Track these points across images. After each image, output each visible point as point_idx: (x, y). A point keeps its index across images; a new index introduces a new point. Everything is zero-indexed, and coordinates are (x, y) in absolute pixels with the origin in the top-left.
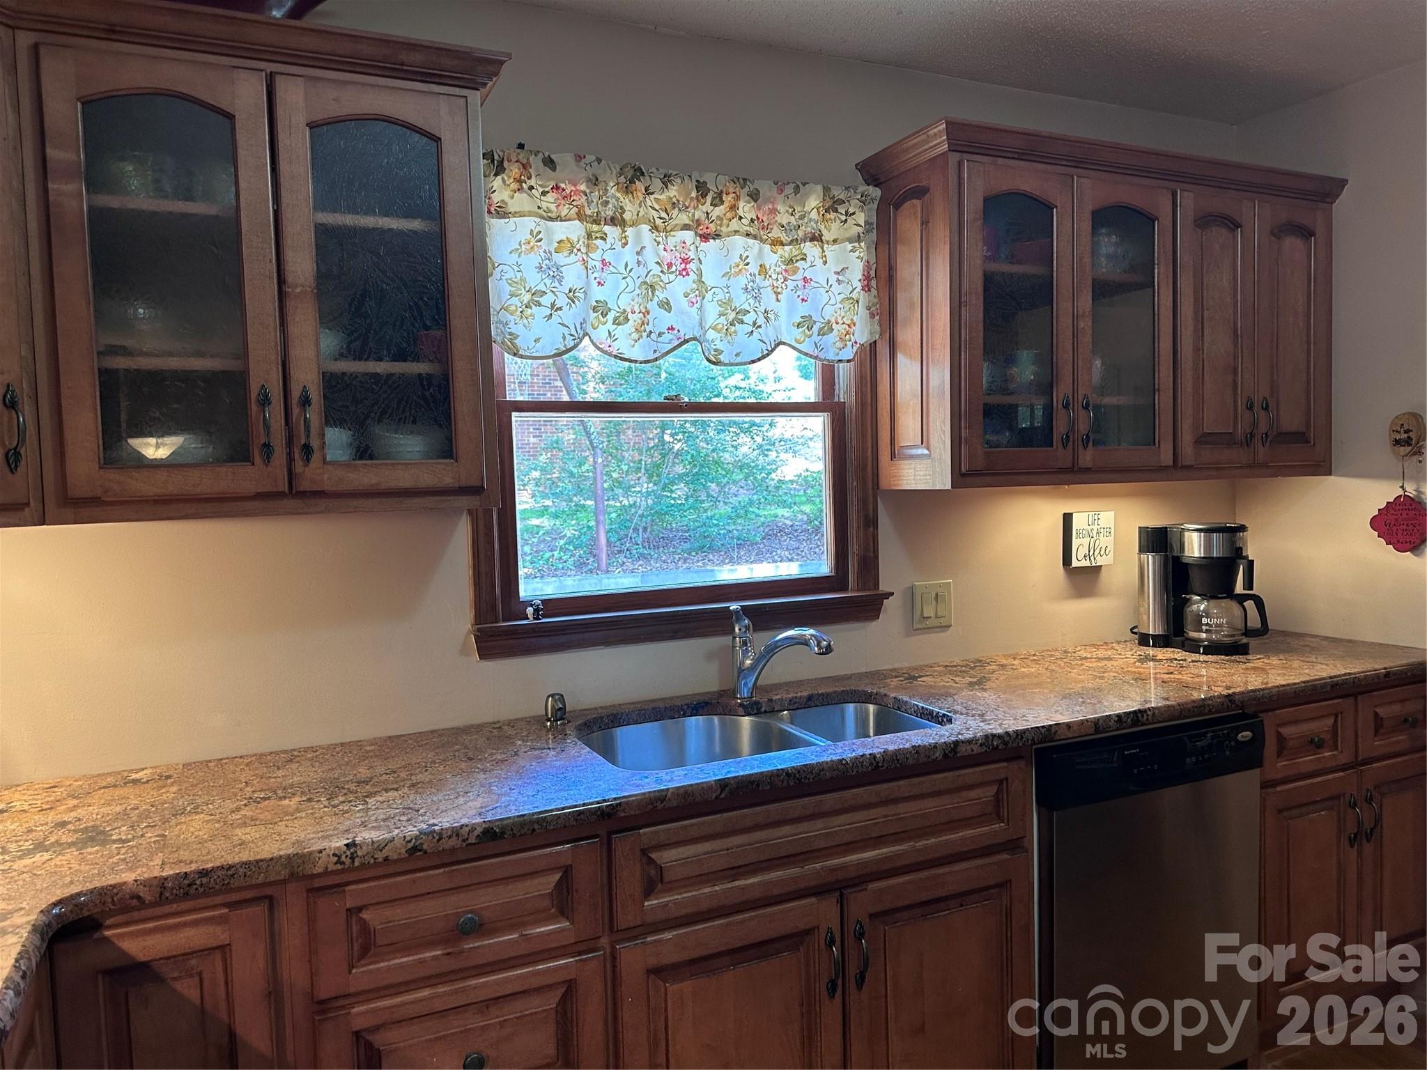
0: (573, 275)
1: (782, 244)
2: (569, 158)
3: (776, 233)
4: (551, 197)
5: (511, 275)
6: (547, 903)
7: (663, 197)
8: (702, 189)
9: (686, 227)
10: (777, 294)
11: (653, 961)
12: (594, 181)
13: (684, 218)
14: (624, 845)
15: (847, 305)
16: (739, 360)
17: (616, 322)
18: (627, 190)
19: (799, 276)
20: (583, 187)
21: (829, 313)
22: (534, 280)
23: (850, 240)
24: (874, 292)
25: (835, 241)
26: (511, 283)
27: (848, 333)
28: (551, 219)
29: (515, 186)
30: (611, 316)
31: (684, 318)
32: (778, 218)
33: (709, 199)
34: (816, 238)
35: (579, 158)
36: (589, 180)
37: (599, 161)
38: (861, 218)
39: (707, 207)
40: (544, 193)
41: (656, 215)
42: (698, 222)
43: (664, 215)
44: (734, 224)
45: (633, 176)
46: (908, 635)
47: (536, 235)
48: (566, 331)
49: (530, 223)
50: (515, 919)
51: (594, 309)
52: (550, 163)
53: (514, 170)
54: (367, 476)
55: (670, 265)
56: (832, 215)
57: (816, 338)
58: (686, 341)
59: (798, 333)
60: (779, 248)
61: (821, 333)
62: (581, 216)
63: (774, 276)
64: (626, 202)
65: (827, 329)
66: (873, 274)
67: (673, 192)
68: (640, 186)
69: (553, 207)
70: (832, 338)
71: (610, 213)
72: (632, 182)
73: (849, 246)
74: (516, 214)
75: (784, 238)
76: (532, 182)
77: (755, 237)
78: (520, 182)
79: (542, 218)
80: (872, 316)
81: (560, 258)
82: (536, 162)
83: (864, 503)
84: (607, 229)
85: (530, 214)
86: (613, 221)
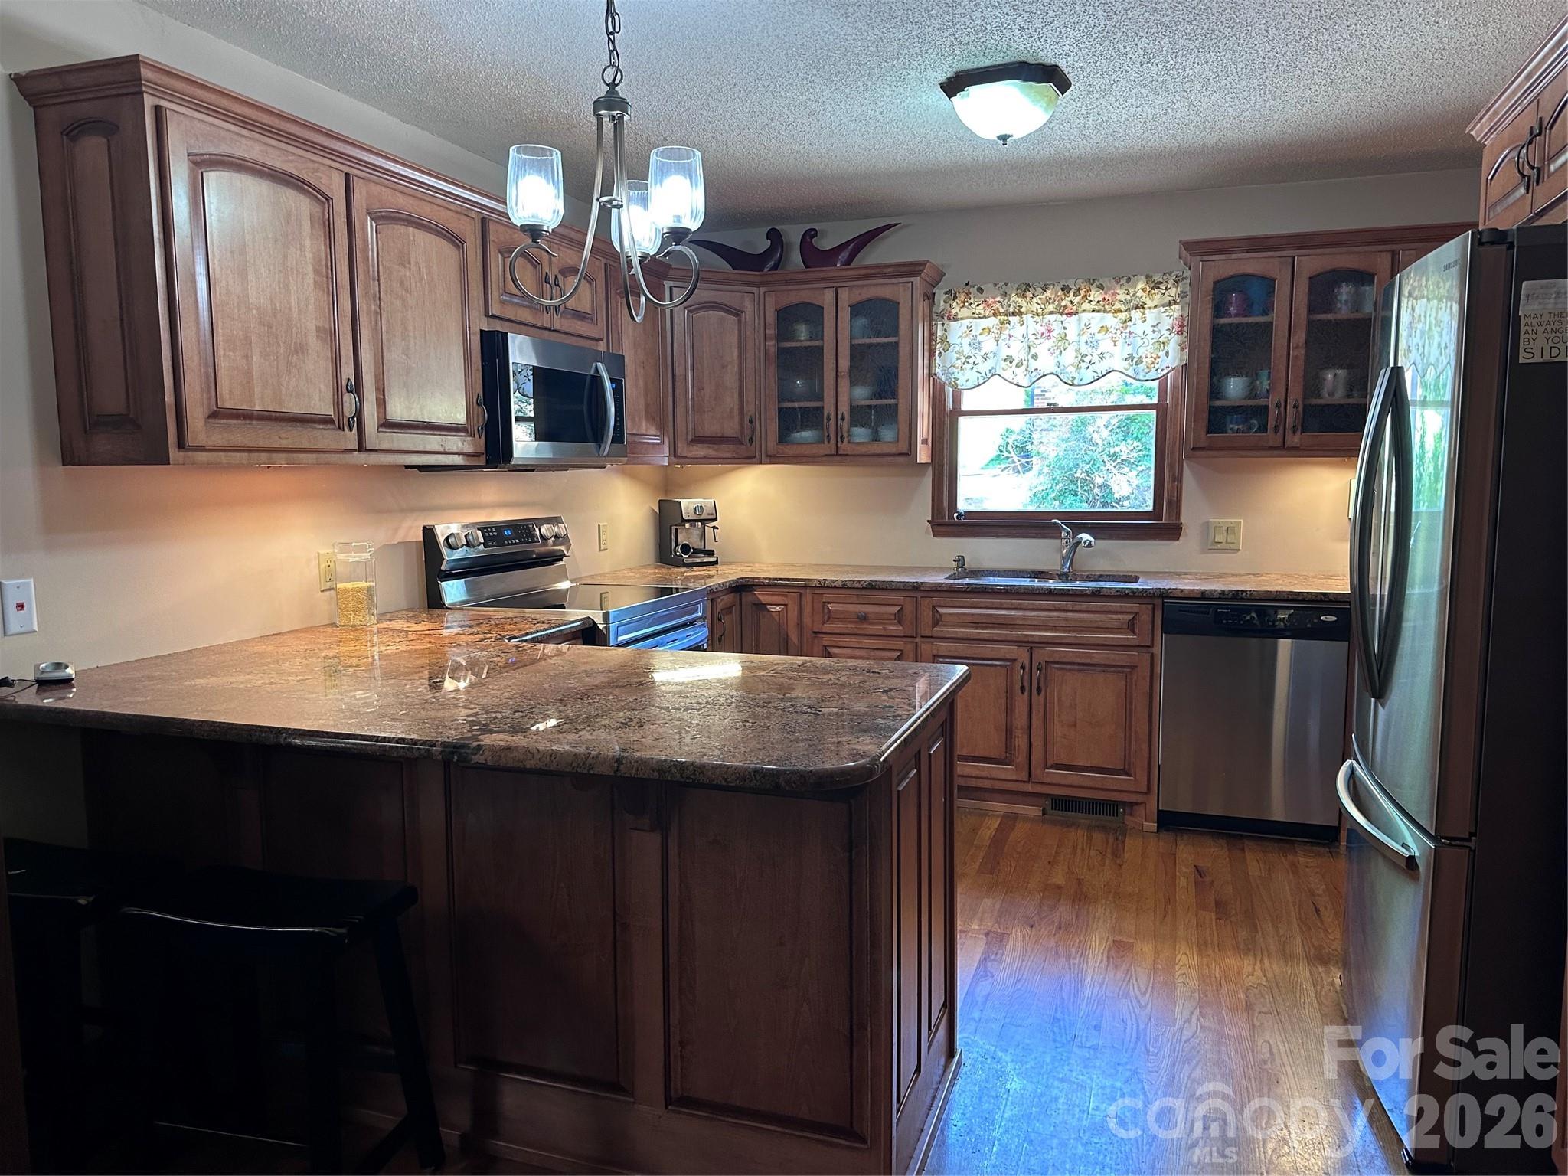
0: (989, 344)
1: (1121, 312)
2: (991, 285)
3: (1117, 306)
4: (981, 307)
5: (957, 349)
6: (893, 617)
7: (1044, 297)
8: (1066, 289)
9: (1051, 313)
10: (1114, 342)
11: (935, 652)
12: (1005, 294)
13: (1051, 308)
14: (925, 604)
15: (1156, 346)
16: (1081, 383)
17: (1017, 366)
18: (1024, 297)
19: (1127, 331)
20: (998, 299)
21: (1142, 352)
22: (967, 350)
23: (1163, 306)
24: (1185, 334)
25: (1155, 307)
26: (957, 353)
27: (1153, 363)
28: (980, 318)
29: (962, 305)
30: (1014, 363)
31: (1046, 363)
32: (1119, 297)
33: (1072, 293)
34: (1141, 307)
35: (995, 285)
36: (1002, 295)
37: (1006, 284)
38: (1173, 292)
39: (1071, 298)
40: (978, 305)
41: (1039, 307)
42: (1065, 307)
43: (1043, 306)
44: (1086, 306)
45: (1025, 289)
46: (1203, 552)
47: (970, 329)
48: (979, 375)
49: (966, 322)
50: (879, 619)
51: (1005, 360)
52: (980, 290)
53: (962, 297)
54: (876, 448)
55: (1043, 334)
56: (1156, 291)
57: (1134, 367)
58: (1044, 376)
59: (1126, 364)
60: (1119, 314)
61: (1137, 364)
62: (995, 315)
63: (1114, 331)
64: (1022, 302)
65: (1140, 361)
66: (1186, 323)
67: (1048, 293)
68: (1029, 294)
69: (982, 312)
70: (1142, 366)
71: (1012, 310)
72: (1025, 292)
73: (1163, 309)
74: (962, 319)
75: (1123, 308)
76: (972, 301)
77: (1099, 311)
78: (964, 302)
79: (975, 318)
80: (1182, 349)
81: (980, 338)
82: (973, 290)
83: (1172, 466)
84: (1011, 318)
85: (967, 318)
86: (1014, 314)
